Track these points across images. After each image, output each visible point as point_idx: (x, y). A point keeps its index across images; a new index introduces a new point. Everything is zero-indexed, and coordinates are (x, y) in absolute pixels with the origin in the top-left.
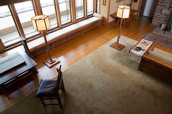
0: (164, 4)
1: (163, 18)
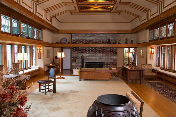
1: (78, 65)
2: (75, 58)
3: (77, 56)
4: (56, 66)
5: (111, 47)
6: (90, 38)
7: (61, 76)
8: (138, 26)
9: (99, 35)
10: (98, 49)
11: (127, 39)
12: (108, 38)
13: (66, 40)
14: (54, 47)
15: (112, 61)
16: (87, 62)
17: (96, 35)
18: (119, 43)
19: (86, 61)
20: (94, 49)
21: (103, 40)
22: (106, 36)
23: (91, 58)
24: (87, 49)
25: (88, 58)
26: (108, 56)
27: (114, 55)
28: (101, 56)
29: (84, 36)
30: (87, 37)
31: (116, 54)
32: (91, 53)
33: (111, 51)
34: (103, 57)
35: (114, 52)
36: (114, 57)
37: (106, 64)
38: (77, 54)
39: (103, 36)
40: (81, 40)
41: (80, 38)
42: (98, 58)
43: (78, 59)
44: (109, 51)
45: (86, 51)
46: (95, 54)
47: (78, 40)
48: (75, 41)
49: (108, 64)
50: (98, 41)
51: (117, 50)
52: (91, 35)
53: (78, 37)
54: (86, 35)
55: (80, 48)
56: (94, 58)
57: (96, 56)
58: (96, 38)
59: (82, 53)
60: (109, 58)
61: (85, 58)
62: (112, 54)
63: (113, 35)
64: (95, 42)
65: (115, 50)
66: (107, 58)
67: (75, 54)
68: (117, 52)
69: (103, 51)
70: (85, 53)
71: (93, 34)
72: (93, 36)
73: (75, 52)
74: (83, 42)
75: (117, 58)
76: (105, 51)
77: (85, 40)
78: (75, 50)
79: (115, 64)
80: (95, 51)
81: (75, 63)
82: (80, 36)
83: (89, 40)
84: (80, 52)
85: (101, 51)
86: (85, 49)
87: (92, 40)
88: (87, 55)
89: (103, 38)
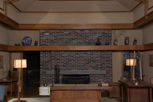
1: (50, 80)
2: (45, 68)
3: (48, 65)
4: (13, 82)
5: (101, 51)
6: (69, 37)
7: (21, 99)
8: (144, 17)
9: (82, 32)
10: (82, 54)
11: (127, 39)
12: (96, 37)
13: (31, 41)
14: (11, 52)
15: (104, 72)
16: (64, 75)
18: (114, 44)
19: (62, 72)
20: (75, 53)
21: (88, 40)
22: (94, 34)
23: (70, 68)
24: (64, 54)
25: (66, 68)
26: (97, 65)
27: (106, 63)
28: (86, 65)
29: (59, 34)
30: (64, 35)
31: (109, 62)
32: (71, 61)
33: (101, 58)
34: (90, 67)
35: (107, 59)
36: (106, 66)
37: (94, 78)
38: (48, 62)
39: (88, 34)
40: (54, 40)
41: (53, 37)
42: (82, 68)
43: (51, 70)
44: (98, 57)
45: (62, 58)
46: (76, 62)
47: (50, 40)
48: (46, 41)
49: (97, 78)
50: (82, 41)
51: (112, 55)
52: (70, 32)
53: (50, 35)
54: (63, 33)
55: (53, 52)
56: (75, 68)
57: (78, 65)
58: (78, 37)
59: (56, 60)
60: (99, 68)
61: (61, 68)
62: (103, 62)
63: (104, 32)
64: (77, 42)
65: (108, 55)
66: (96, 69)
67: (45, 62)
68: (112, 59)
69: (90, 58)
70: (61, 61)
71: (73, 31)
72: (73, 34)
73: (46, 60)
74: (57, 43)
75: (112, 68)
76: (93, 58)
77: (61, 40)
78: (46, 55)
79: (109, 78)
80: (77, 58)
81: (45, 77)
82: (53, 34)
83: (68, 40)
84: (53, 59)
85: (86, 58)
86: (61, 54)
87: (72, 40)
88: (64, 64)
89: (88, 37)
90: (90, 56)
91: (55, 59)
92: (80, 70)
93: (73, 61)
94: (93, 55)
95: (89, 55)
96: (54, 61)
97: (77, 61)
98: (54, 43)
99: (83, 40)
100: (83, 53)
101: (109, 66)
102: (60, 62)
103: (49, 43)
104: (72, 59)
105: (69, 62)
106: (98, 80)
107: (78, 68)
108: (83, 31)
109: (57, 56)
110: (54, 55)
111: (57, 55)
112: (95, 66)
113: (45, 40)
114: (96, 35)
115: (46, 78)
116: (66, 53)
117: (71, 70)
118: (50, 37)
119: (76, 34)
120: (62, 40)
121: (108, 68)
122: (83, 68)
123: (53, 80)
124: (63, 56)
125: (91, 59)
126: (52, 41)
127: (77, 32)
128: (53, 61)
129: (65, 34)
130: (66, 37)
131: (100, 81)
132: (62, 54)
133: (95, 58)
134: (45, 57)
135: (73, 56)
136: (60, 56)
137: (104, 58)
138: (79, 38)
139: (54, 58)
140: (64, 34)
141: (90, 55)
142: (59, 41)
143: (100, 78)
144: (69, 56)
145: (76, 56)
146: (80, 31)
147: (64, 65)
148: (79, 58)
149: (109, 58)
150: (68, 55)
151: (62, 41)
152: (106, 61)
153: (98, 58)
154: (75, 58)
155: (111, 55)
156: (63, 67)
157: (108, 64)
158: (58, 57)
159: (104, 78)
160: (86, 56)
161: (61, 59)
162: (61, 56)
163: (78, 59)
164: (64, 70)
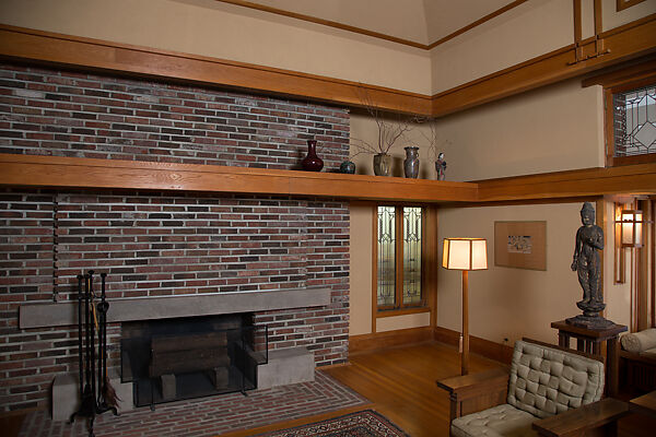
0: (20, 281)
1: (43, 354)
2: (13, 290)
3: (33, 272)
5: (310, 202)
6: (156, 123)
10: (226, 213)
11: (412, 153)
12: (289, 135)
16: (125, 324)
17: (209, 100)
19: (120, 311)
20: (190, 209)
21: (255, 145)
22: (280, 121)
23: (164, 285)
24: (133, 208)
25: (140, 286)
26: (292, 265)
27: (327, 257)
28: (243, 267)
29: (102, 102)
30: (131, 113)
31: (339, 250)
32: (170, 246)
33: (309, 231)
34: (262, 273)
35: (330, 237)
36: (327, 269)
37: (278, 325)
38: (34, 256)
39: (255, 117)
40: (74, 131)
41: (67, 115)
42: (223, 282)
43: (50, 297)
44: (299, 229)
45: (118, 231)
46: (196, 253)
47: (49, 129)
48: (20, 135)
49: (289, 324)
50: (224, 149)
51: (348, 218)
52: (165, 101)
53: (51, 105)
54: (126, 97)
55: (65, 200)
56: (189, 284)
57: (207, 268)
58: (205, 127)
59: (83, 244)
60: (300, 278)
61: (114, 287)
62: (317, 250)
63: (321, 119)
64: (198, 155)
65: (333, 218)
66: (289, 282)
67: (13, 256)
68: (348, 237)
69: (263, 231)
70: (114, 247)
71: (180, 95)
72: (180, 111)
73: (19, 240)
74: (93, 148)
75: (348, 274)
76: (277, 231)
77: (112, 134)
78: (20, 215)
79: (338, 319)
80: (199, 231)
81: (12, 340)
82: (68, 99)
83: (151, 137)
84: (64, 240)
85: (242, 231)
86: (114, 208)
87: (174, 139)
88: (127, 263)
89: (255, 131)
90: (260, 224)
91: (79, 240)
92: (216, 290)
93: (178, 246)
94: (276, 217)
95: (257, 217)
96: (71, 248)
97: (201, 246)
98: (74, 146)
99: (227, 143)
100: (228, 210)
101: (339, 269)
102: (106, 255)
103: (44, 145)
104: (174, 239)
105: (157, 254)
106: (292, 331)
107: (205, 283)
108: (232, 101)
109: (86, 223)
110: (72, 216)
111: (91, 216)
112: (283, 272)
113: (15, 126)
114: (285, 129)
115: (17, 348)
116: (140, 208)
117: (170, 292)
118: (47, 113)
119: (197, 112)
120: (119, 134)
121: (336, 275)
122: (230, 282)
123: (63, 352)
124: (127, 224)
125: (267, 238)
126: (57, 137)
127: (203, 106)
128: (62, 247)
129: (135, 106)
130: (141, 122)
131: (301, 336)
132: (120, 208)
133: (283, 231)
134: (13, 223)
135: (181, 224)
136: (106, 224)
137: (321, 231)
138: (211, 134)
139: (72, 232)
140: (129, 105)
141: (263, 217)
142: (103, 141)
143: (302, 323)
144: (157, 224)
145: (195, 224)
146: (218, 100)
147: (132, 270)
148: (209, 231)
149: (339, 231)
150: (152, 216)
151: (121, 142)
152: (327, 244)
153: (297, 231)
154: (192, 231)
155: (345, 218)
156: (125, 278)
157: (332, 257)
158: (94, 224)
159: (319, 321)
160: (243, 224)
161: (110, 236)
162: (114, 224)
163: (206, 239)
164: (128, 294)
